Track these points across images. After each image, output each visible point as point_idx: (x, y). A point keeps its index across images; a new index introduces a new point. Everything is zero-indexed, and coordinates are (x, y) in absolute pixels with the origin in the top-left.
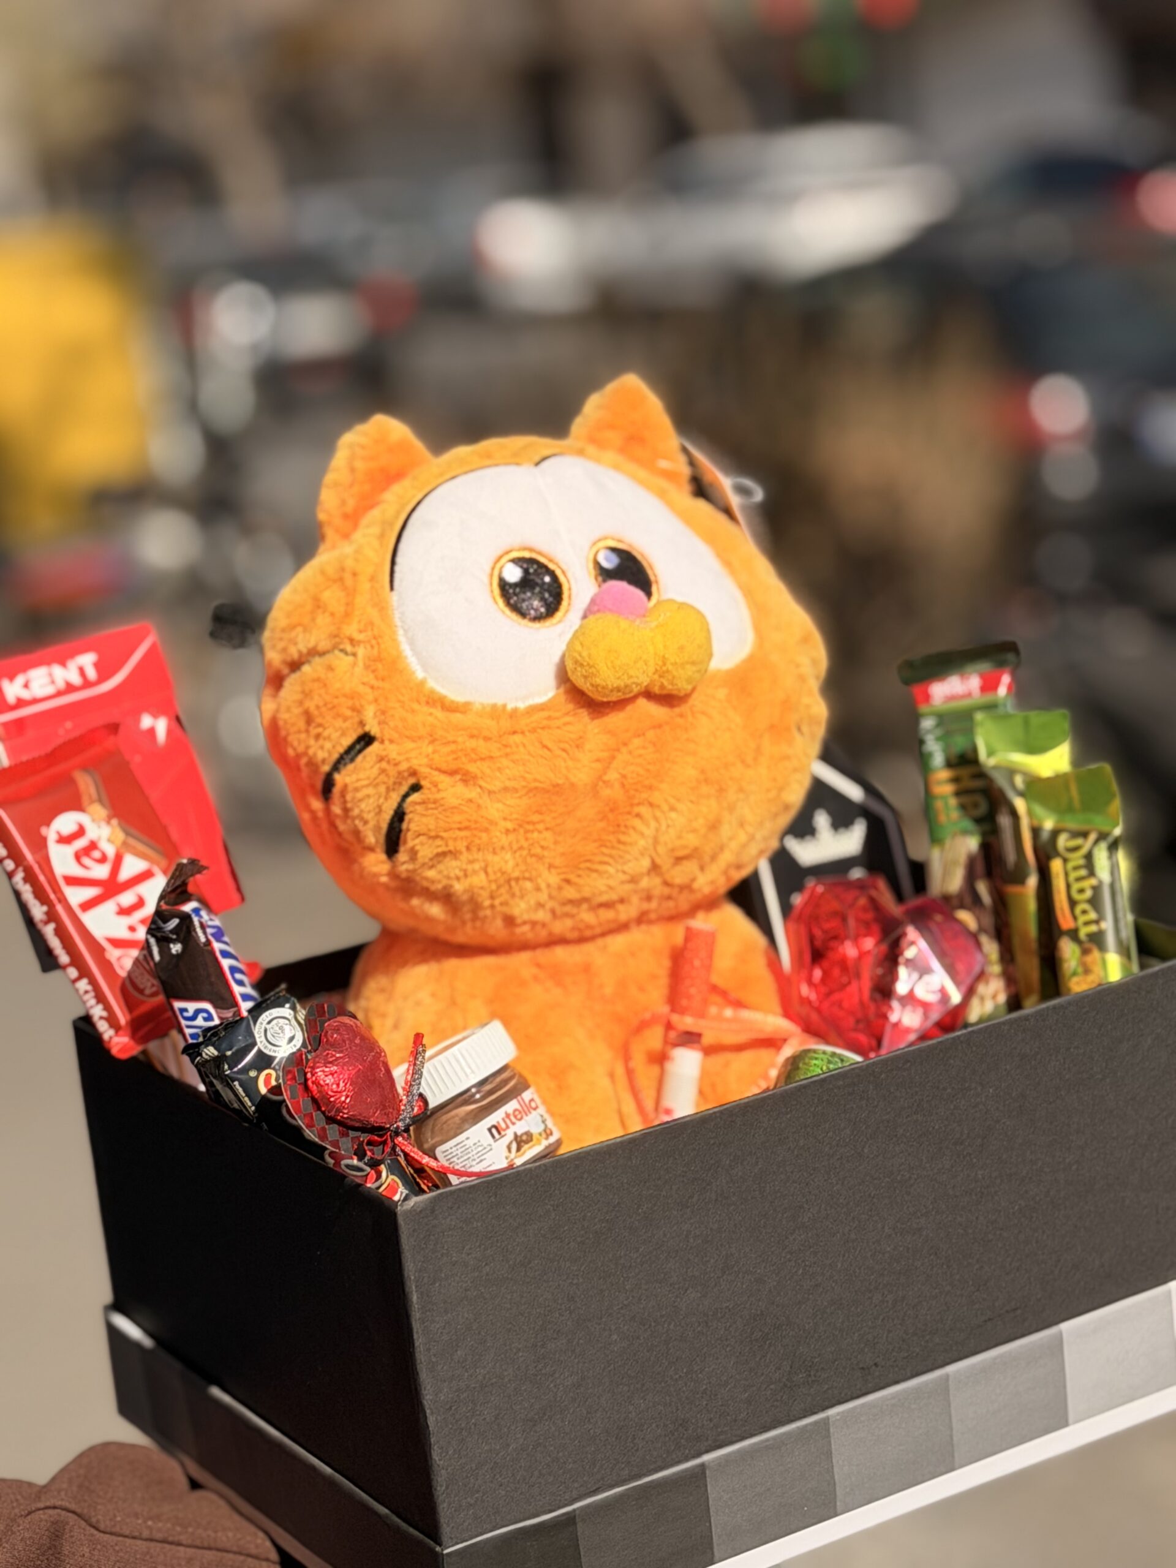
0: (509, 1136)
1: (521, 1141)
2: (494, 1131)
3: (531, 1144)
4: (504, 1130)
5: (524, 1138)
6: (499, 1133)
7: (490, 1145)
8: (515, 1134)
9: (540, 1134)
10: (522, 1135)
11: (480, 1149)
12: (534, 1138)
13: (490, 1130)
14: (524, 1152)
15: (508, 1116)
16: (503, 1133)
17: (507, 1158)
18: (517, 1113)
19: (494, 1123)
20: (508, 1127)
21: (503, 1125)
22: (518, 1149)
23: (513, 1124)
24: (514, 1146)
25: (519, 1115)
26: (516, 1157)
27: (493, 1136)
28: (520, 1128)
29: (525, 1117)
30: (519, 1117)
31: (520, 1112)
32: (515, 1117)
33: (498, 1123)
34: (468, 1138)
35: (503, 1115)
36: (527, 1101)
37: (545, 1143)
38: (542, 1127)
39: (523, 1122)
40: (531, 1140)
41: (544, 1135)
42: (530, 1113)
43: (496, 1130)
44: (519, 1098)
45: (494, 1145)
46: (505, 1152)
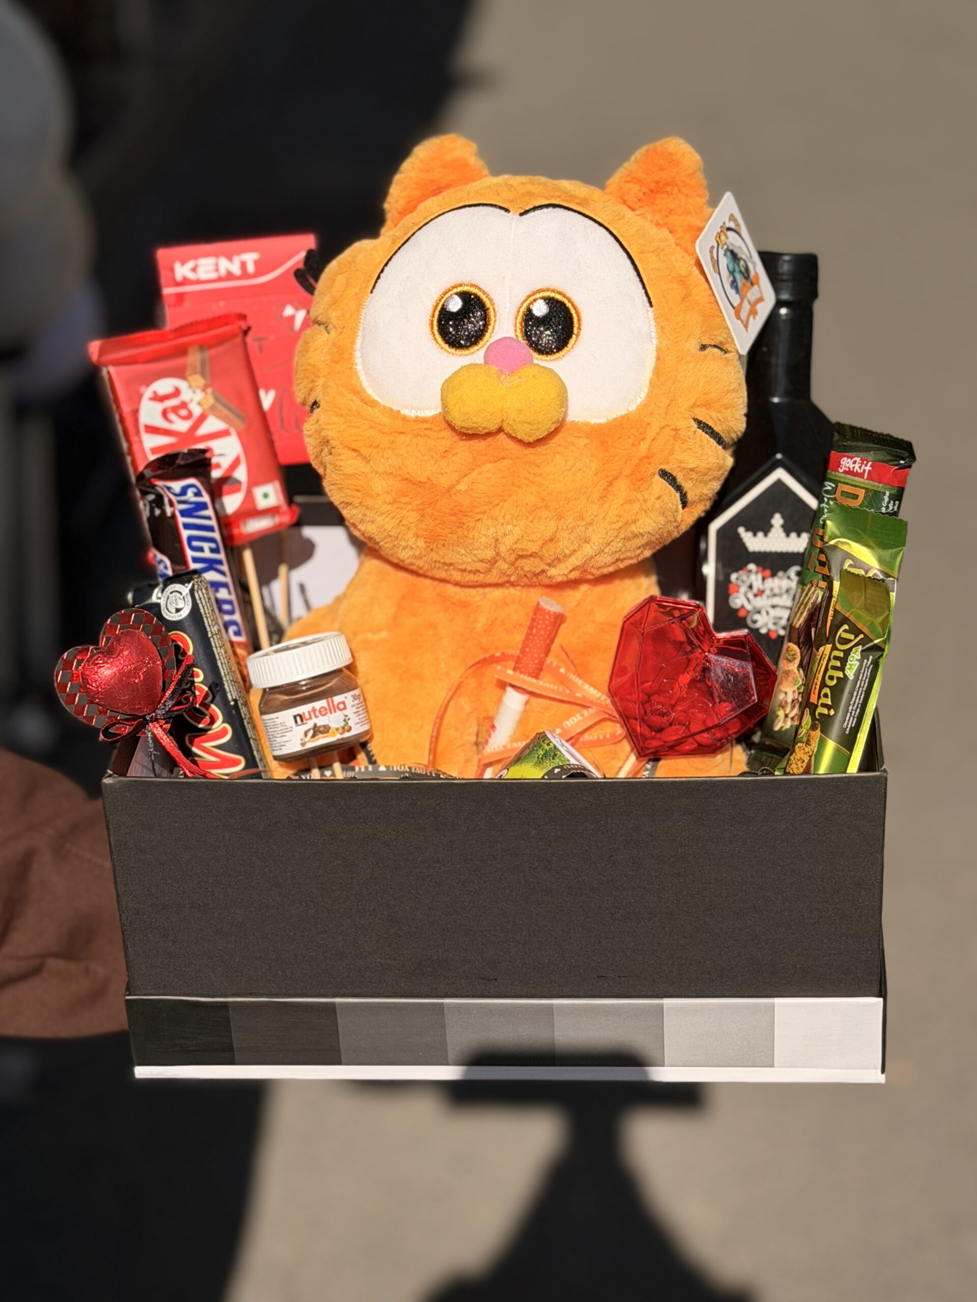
0: (310, 724)
1: (317, 731)
2: (298, 718)
3: (325, 735)
4: (307, 720)
5: (322, 729)
6: (302, 720)
7: (291, 727)
8: (315, 725)
9: (337, 729)
10: (320, 727)
11: (284, 728)
12: (330, 731)
13: (295, 717)
14: (318, 739)
15: (314, 710)
16: (305, 721)
17: (302, 740)
18: (323, 710)
19: (300, 713)
20: (311, 718)
21: (307, 716)
22: (313, 736)
23: (316, 717)
24: (311, 733)
25: (323, 712)
26: (309, 741)
27: (296, 722)
28: (321, 721)
29: (328, 714)
30: (323, 713)
31: (325, 709)
32: (320, 712)
33: (304, 713)
34: (277, 718)
35: (310, 709)
36: (336, 703)
37: (339, 736)
38: (343, 724)
39: (326, 717)
40: (328, 732)
41: (340, 731)
42: (335, 712)
43: (300, 719)
44: (330, 699)
45: (295, 728)
46: (302, 735)
